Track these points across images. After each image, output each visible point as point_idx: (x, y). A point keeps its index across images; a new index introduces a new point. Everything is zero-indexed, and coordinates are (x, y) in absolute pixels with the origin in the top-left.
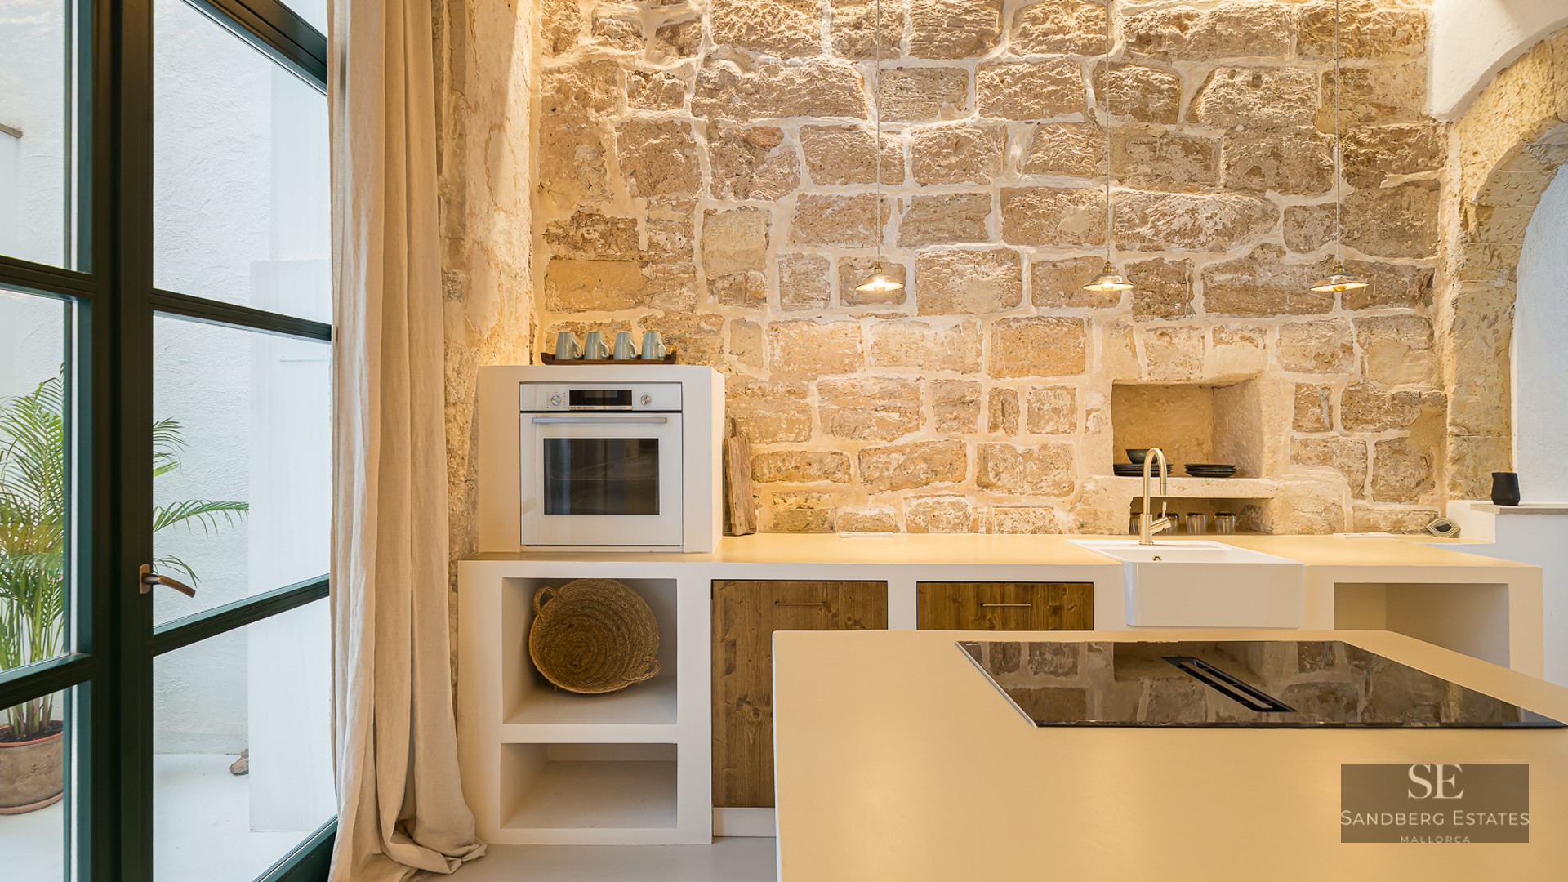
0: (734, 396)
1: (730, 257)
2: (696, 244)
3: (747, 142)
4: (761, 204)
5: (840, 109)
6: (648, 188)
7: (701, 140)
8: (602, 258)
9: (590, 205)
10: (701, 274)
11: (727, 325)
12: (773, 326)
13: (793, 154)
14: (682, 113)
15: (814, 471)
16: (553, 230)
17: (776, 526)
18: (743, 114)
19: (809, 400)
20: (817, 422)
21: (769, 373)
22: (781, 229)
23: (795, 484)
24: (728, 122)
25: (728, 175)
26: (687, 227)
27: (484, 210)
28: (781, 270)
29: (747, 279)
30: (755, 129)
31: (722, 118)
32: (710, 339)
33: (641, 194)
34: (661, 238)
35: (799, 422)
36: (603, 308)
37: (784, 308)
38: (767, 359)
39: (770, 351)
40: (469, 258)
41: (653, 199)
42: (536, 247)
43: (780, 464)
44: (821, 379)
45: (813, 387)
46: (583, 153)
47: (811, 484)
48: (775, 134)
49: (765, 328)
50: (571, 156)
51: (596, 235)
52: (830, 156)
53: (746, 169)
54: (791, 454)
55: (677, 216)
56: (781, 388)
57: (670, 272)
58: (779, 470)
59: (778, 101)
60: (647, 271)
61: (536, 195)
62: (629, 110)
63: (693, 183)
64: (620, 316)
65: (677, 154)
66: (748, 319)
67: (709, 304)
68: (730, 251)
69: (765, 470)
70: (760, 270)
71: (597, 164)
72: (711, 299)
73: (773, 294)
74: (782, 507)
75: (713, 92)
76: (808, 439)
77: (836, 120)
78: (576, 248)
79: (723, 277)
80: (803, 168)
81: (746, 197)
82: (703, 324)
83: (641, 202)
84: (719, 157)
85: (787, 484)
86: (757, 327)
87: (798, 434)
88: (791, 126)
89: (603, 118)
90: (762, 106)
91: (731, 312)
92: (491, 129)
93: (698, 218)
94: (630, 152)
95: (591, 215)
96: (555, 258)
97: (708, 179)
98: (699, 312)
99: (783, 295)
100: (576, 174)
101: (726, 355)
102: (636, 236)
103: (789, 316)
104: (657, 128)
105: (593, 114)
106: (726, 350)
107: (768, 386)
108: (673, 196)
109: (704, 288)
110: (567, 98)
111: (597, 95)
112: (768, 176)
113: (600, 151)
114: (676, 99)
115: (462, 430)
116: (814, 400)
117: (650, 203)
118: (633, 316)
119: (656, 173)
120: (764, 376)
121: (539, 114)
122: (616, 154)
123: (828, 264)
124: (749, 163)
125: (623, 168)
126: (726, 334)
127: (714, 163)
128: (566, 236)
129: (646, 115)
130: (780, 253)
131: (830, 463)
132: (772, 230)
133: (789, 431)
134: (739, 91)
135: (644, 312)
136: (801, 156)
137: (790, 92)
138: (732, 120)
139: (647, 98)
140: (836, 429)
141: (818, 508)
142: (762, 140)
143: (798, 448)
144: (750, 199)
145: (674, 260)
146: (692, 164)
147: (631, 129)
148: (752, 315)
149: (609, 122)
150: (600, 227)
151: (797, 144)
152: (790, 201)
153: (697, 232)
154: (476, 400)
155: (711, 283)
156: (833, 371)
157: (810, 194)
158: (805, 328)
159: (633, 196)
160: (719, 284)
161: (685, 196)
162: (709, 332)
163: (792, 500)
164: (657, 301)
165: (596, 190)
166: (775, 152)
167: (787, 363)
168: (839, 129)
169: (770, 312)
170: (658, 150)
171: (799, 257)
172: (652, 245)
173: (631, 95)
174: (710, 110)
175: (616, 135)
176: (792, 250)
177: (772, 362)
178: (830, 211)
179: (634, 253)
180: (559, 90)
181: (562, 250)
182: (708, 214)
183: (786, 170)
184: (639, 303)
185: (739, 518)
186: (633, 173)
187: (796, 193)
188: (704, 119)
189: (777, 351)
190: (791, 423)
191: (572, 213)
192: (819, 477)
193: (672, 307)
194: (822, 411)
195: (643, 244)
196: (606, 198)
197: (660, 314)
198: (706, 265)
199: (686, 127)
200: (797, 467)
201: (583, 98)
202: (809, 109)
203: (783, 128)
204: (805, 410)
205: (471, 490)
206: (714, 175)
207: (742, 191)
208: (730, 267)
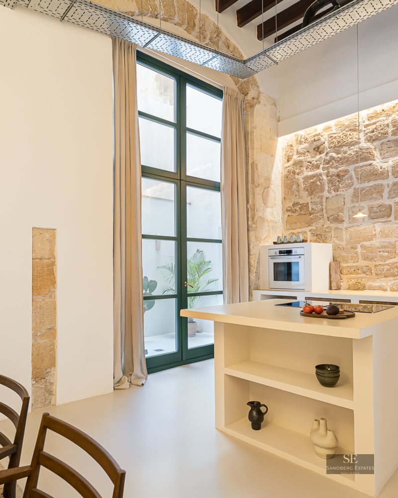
0: (335, 250)
1: (334, 210)
2: (324, 207)
3: (338, 176)
4: (342, 193)
5: (366, 159)
6: (311, 193)
7: (324, 177)
8: (300, 214)
9: (296, 201)
10: (325, 215)
11: (333, 229)
12: (346, 229)
13: (351, 176)
14: (320, 171)
15: (359, 271)
16: (288, 209)
17: (349, 288)
18: (337, 167)
19: (357, 250)
20: (360, 257)
21: (346, 243)
22: (348, 200)
23: (354, 275)
24: (333, 171)
25: (332, 186)
26: (321, 203)
27: (262, 209)
28: (349, 211)
29: (338, 215)
30: (340, 171)
31: (331, 170)
32: (328, 234)
33: (309, 195)
34: (314, 207)
35: (354, 257)
36: (300, 228)
37: (350, 223)
38: (345, 238)
39: (345, 236)
40: (256, 221)
41: (312, 196)
42: (283, 214)
43: (349, 269)
44: (361, 243)
45: (359, 246)
46: (294, 187)
47: (359, 276)
48: (347, 171)
49: (344, 229)
50: (291, 188)
51: (298, 209)
52: (363, 174)
53: (337, 183)
54: (353, 266)
55: (318, 200)
56: (349, 247)
57: (317, 216)
58: (349, 271)
59: (347, 161)
60: (311, 217)
61: (284, 201)
62: (306, 173)
63: (322, 190)
64: (304, 229)
65: (318, 183)
66: (339, 227)
67: (328, 224)
68: (333, 208)
69: (345, 272)
70: (342, 212)
71: (298, 189)
72: (329, 222)
73: (346, 219)
74: (350, 283)
75: (328, 163)
76: (358, 262)
77: (365, 163)
78: (294, 213)
79: (331, 216)
80: (355, 180)
81: (338, 191)
82: (326, 230)
83: (309, 197)
84: (330, 182)
85: (352, 275)
86: (341, 229)
87: (354, 260)
88: (351, 168)
89: (299, 177)
90: (342, 164)
91: (333, 225)
92: (265, 189)
93: (324, 200)
94: (306, 184)
95: (297, 203)
96: (288, 216)
97: (327, 188)
98: (325, 226)
99: (349, 219)
100: (293, 193)
101: (333, 238)
102: (308, 207)
103: (352, 225)
104: (313, 176)
105: (296, 176)
106: (333, 237)
107: (345, 247)
108: (317, 195)
109: (326, 219)
110: (290, 174)
111: (297, 171)
112: (344, 184)
113: (298, 185)
114: (318, 167)
115: (254, 261)
116: (359, 250)
117: (311, 198)
118: (307, 229)
119: (313, 189)
120: (344, 243)
121: (284, 179)
122: (302, 186)
123: (364, 208)
124: (339, 181)
125: (304, 189)
126: (333, 232)
127: (328, 184)
128: (291, 210)
129: (310, 173)
130: (349, 206)
131: (365, 269)
132: (345, 200)
133: (352, 259)
134: (335, 161)
135: (310, 228)
136: (354, 176)
137: (350, 158)
138: (333, 170)
139: (310, 169)
140: (366, 258)
141: (362, 283)
142: (342, 174)
143: (355, 264)
144: (339, 192)
145: (318, 212)
146: (322, 185)
147: (306, 178)
148: (340, 226)
149: (300, 178)
150: (299, 206)
151: (353, 173)
152: (351, 190)
153: (324, 204)
154: (259, 254)
155: (328, 218)
156: (365, 240)
157: (357, 187)
158: (356, 228)
159: (307, 196)
160: (330, 218)
161: (321, 194)
162: (328, 232)
163: (353, 280)
164: (313, 224)
165: (298, 196)
166: (346, 176)
167: (351, 239)
168: (366, 166)
169: (345, 224)
170: (313, 183)
171: (354, 207)
172: (312, 209)
173: (306, 169)
174: (327, 168)
175: (302, 181)
176: (352, 205)
177: (346, 239)
178: (364, 191)
179: (308, 212)
180: (288, 172)
181: (290, 213)
182: (327, 198)
183: (350, 181)
184: (309, 226)
185: (334, 284)
186: (307, 190)
187: (353, 187)
188: (326, 171)
189: (348, 236)
190: (352, 257)
191: (293, 203)
192: (361, 273)
193: (318, 226)
194: (361, 253)
195: (310, 209)
196: (300, 198)
197: (315, 228)
198: (327, 213)
199: (321, 175)
200: (354, 270)
201: (294, 173)
202: (356, 162)
203: (349, 169)
204: (356, 253)
205: (257, 274)
206: (328, 187)
207: (336, 190)
208: (333, 212)
